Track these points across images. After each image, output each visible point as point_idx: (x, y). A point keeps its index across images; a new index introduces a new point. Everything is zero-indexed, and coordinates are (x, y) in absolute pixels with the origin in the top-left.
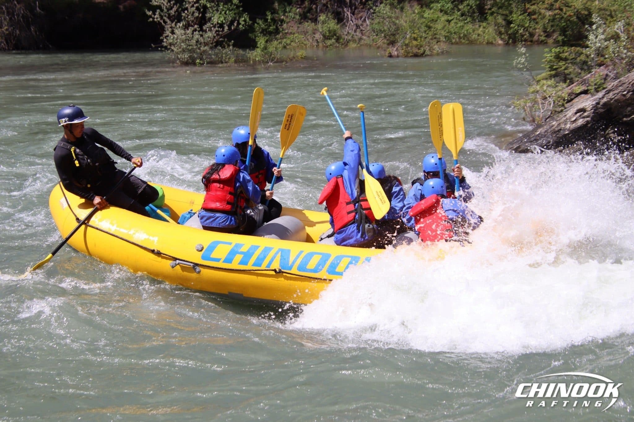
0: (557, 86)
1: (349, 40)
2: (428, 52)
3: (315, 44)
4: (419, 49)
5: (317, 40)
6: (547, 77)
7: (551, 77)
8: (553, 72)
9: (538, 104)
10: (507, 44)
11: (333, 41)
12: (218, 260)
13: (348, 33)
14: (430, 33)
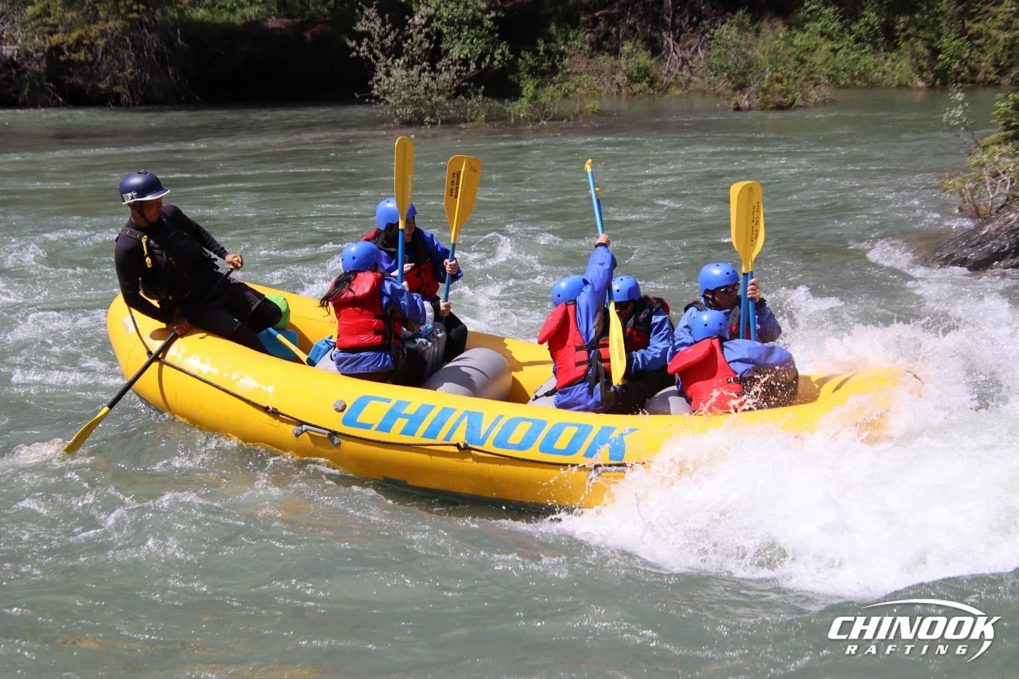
0: (1016, 155)
1: (670, 83)
2: (799, 102)
3: (615, 90)
4: (785, 96)
5: (618, 84)
6: (1000, 140)
7: (1008, 139)
8: (1010, 133)
9: (985, 185)
10: (932, 87)
11: (645, 84)
12: (368, 426)
13: (669, 71)
14: (804, 71)
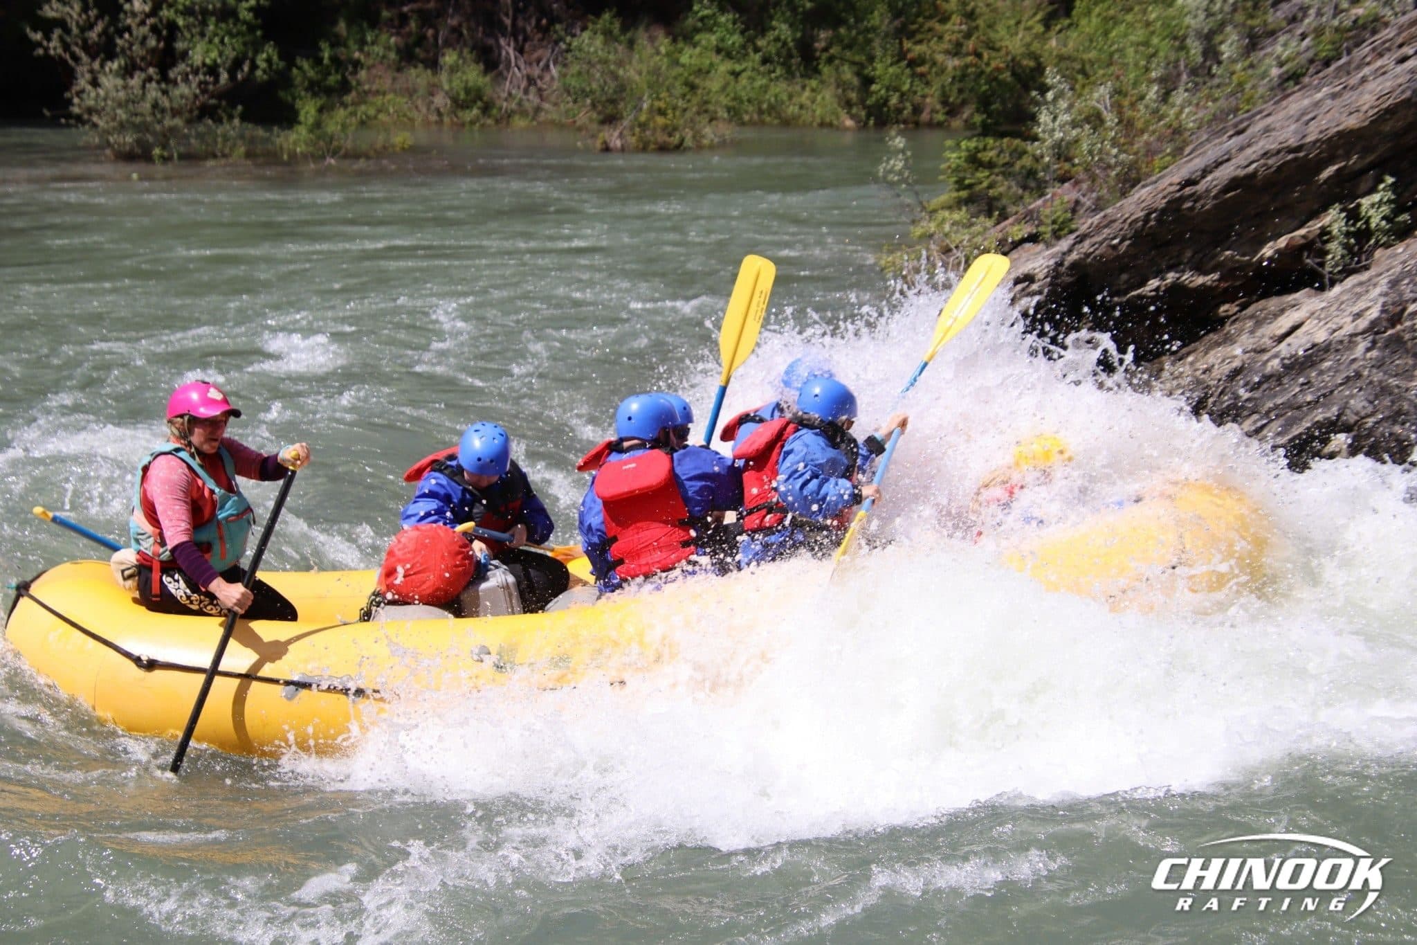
0: (972, 225)
1: (512, 111)
2: (689, 142)
3: (434, 118)
4: (670, 135)
5: (438, 109)
6: (951, 202)
7: (959, 203)
8: (964, 194)
10: (864, 127)
13: (510, 94)
14: (695, 100)
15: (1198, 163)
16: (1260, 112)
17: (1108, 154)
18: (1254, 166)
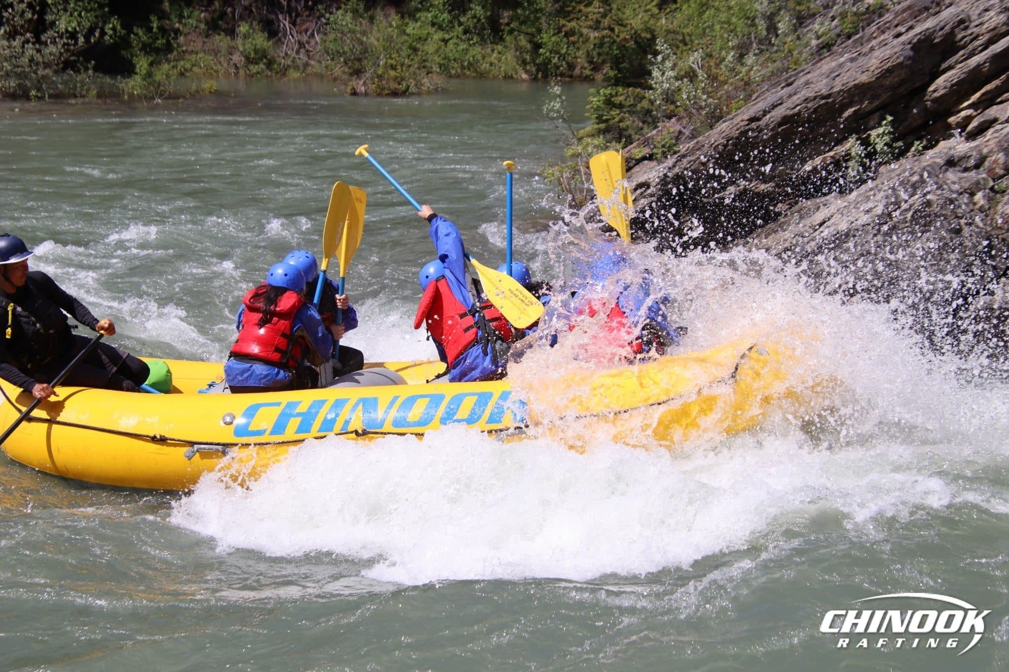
0: (607, 148)
1: (288, 66)
2: (413, 89)
3: (233, 70)
4: (399, 84)
5: (235, 65)
6: (594, 132)
7: (600, 132)
8: (603, 126)
9: (581, 175)
10: (535, 79)
11: (262, 66)
13: (286, 54)
14: (416, 59)
15: (761, 105)
16: (803, 71)
17: (700, 99)
18: (798, 108)
